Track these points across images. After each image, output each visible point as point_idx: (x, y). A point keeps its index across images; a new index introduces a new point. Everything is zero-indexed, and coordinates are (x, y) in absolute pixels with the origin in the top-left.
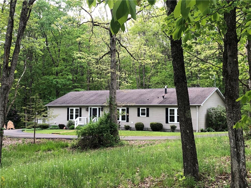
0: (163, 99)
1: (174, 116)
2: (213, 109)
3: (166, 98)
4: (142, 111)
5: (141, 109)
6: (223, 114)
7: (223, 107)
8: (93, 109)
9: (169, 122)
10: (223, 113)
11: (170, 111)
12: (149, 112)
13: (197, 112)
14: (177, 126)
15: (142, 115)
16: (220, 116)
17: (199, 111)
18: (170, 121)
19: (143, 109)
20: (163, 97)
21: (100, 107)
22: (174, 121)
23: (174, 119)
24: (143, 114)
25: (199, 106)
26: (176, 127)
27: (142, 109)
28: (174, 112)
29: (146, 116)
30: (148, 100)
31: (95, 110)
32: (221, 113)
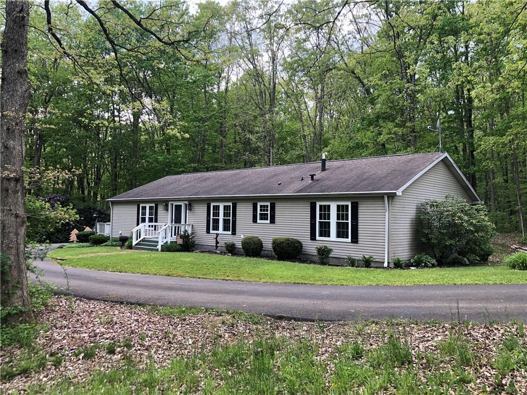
0: (310, 181)
1: (330, 222)
2: (433, 206)
3: (317, 180)
4: (261, 210)
5: (259, 205)
6: (460, 218)
7: (460, 199)
8: (175, 205)
9: (318, 238)
10: (459, 214)
11: (321, 210)
12: (275, 213)
13: (387, 213)
14: (332, 248)
15: (261, 219)
16: (452, 225)
17: (391, 211)
18: (321, 235)
19: (264, 206)
20: (312, 176)
21: (187, 202)
22: (329, 236)
23: (330, 231)
24: (263, 217)
25: (392, 197)
26: (332, 250)
27: (261, 206)
28: (330, 211)
29: (268, 221)
30: (279, 184)
31: (178, 208)
32: (453, 215)
